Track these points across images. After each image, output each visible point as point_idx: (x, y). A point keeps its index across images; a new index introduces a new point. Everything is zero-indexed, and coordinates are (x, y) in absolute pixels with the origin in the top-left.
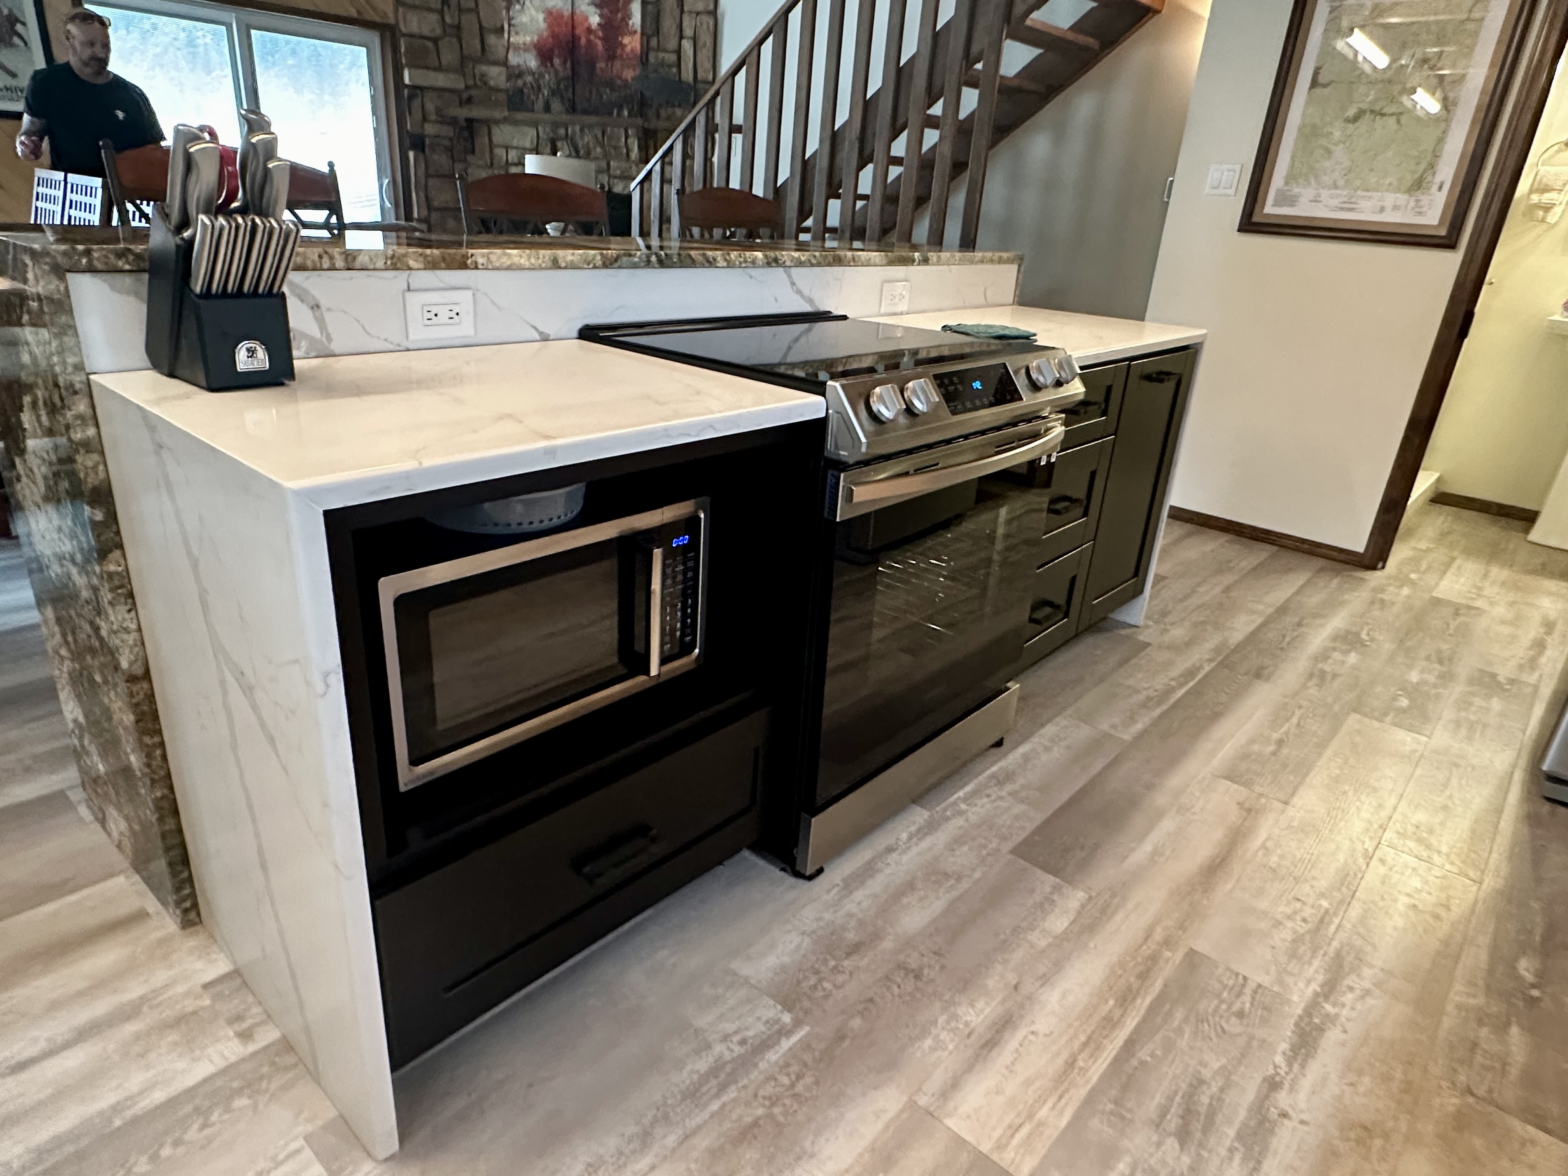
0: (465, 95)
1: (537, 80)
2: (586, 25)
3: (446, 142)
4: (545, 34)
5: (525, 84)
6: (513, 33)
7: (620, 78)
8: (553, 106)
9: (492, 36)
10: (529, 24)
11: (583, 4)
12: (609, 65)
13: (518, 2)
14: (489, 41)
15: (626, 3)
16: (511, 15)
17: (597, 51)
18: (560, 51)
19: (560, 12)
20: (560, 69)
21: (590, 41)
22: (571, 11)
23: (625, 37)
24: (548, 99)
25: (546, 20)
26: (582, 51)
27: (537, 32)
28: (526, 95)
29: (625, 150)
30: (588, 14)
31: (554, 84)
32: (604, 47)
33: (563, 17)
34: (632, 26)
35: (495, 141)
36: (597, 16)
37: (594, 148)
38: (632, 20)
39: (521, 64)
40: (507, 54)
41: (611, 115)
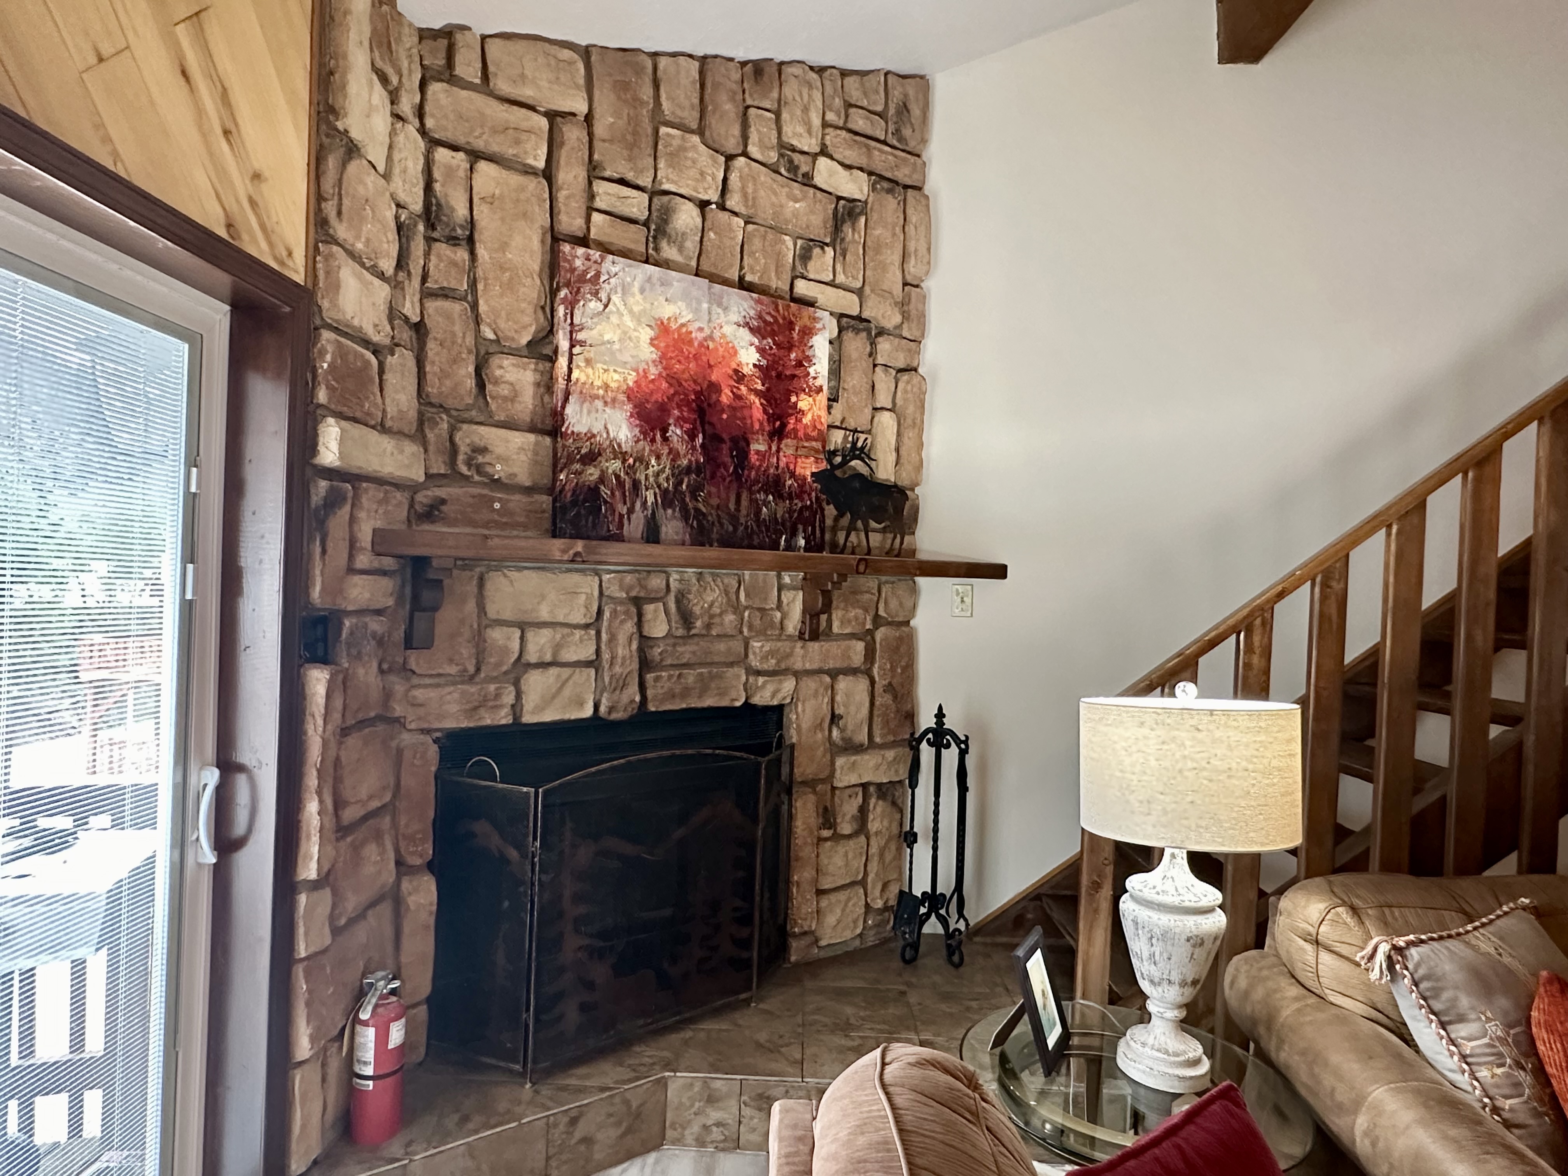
0: (422, 498)
1: (630, 470)
2: (734, 366)
3: (376, 625)
4: (653, 372)
5: (602, 480)
6: (579, 361)
7: (793, 475)
8: (663, 529)
9: (508, 362)
10: (617, 346)
11: (727, 323)
12: (774, 448)
13: (596, 294)
14: (498, 373)
15: (804, 333)
16: (577, 321)
17: (751, 417)
18: (681, 411)
19: (684, 330)
20: (682, 448)
21: (738, 397)
22: (707, 332)
23: (802, 396)
24: (653, 513)
25: (656, 342)
26: (725, 416)
27: (634, 366)
28: (606, 502)
29: (778, 615)
30: (736, 343)
31: (667, 479)
32: (765, 411)
33: (690, 342)
34: (815, 378)
35: (492, 611)
36: (753, 349)
37: (721, 615)
38: (814, 367)
39: (595, 432)
40: (563, 407)
41: (775, 546)
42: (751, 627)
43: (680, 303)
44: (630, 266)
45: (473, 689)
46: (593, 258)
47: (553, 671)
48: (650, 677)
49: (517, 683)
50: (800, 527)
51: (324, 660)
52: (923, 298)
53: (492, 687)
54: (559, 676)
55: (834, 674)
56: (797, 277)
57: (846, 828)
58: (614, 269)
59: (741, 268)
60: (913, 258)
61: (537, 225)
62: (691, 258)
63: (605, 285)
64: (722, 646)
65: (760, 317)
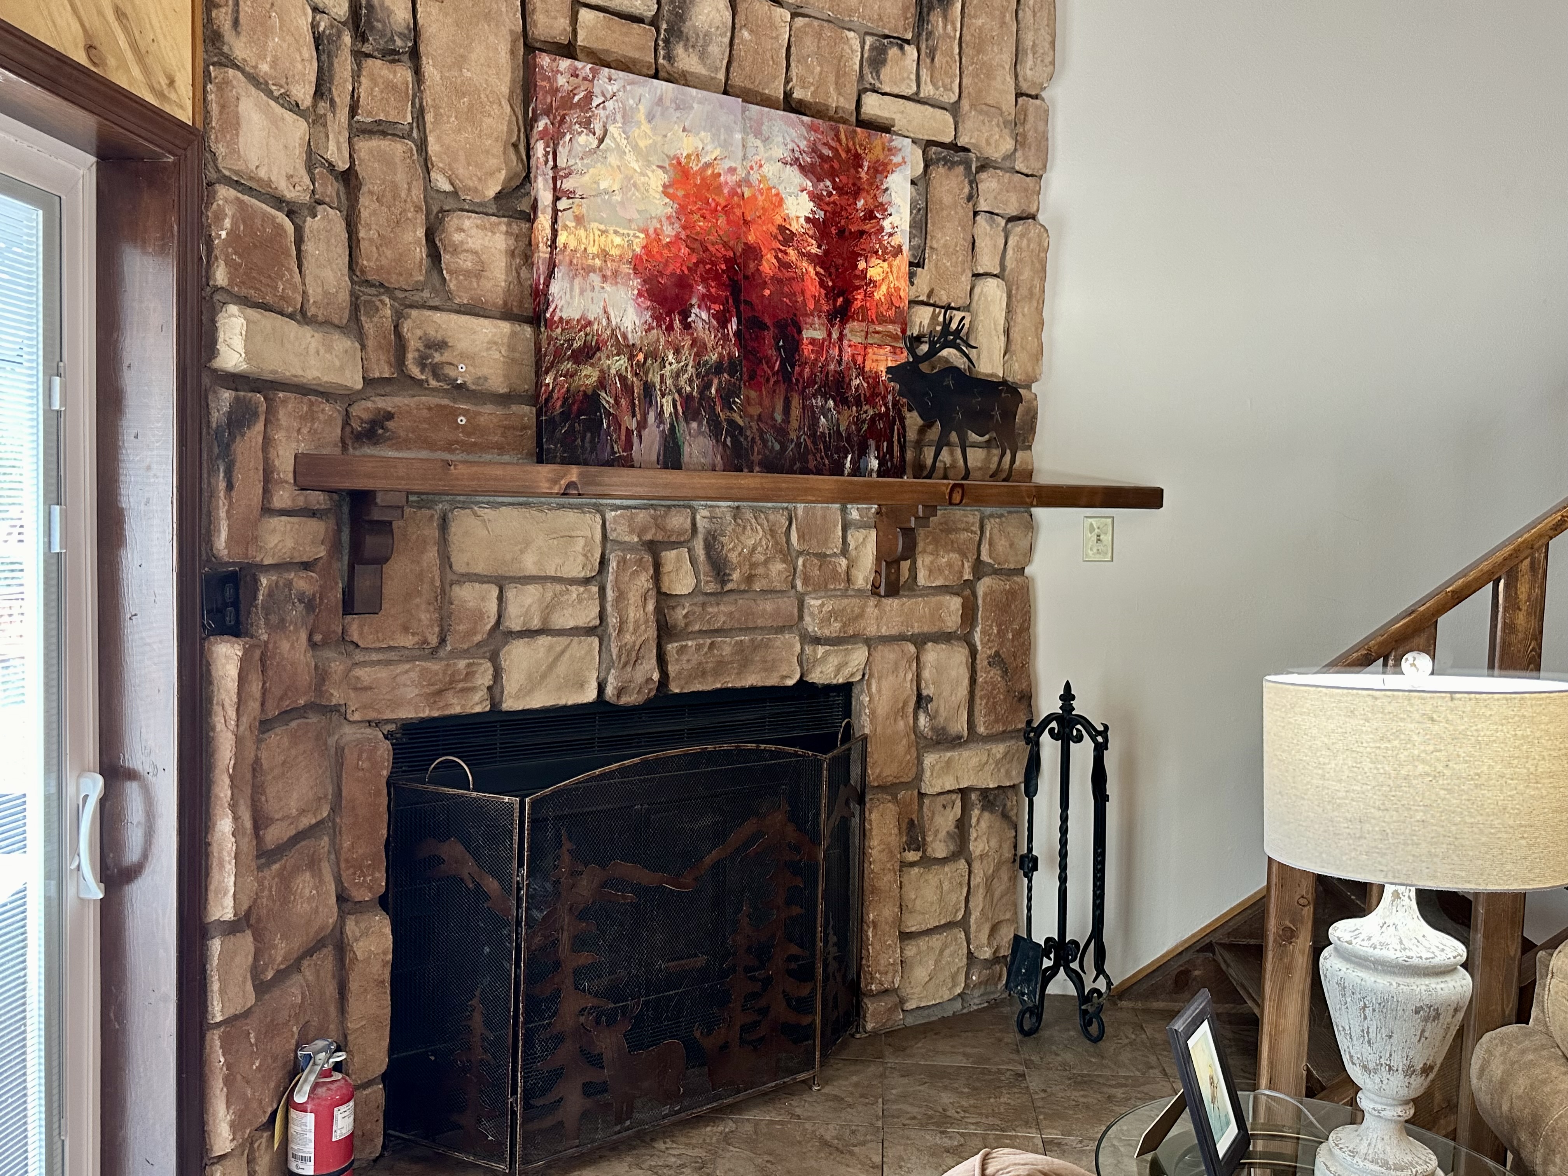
0: (362, 410)
1: (640, 369)
2: (779, 220)
3: (303, 583)
4: (669, 232)
5: (602, 383)
6: (566, 219)
7: (861, 371)
8: (686, 450)
9: (469, 222)
10: (618, 198)
11: (769, 159)
12: (835, 335)
13: (587, 124)
14: (457, 237)
15: (876, 171)
16: (561, 163)
17: (803, 292)
18: (707, 288)
19: (709, 172)
20: (710, 338)
21: (785, 265)
22: (741, 173)
23: (874, 261)
24: (672, 428)
25: (671, 191)
26: (767, 292)
27: (642, 225)
28: (608, 414)
29: (844, 562)
30: (781, 188)
31: (690, 381)
32: (822, 284)
33: (719, 188)
34: (891, 235)
35: (460, 563)
36: (805, 196)
37: (766, 562)
38: (890, 219)
39: (591, 317)
40: (547, 285)
41: (837, 470)
42: (806, 581)
43: (703, 134)
44: (632, 83)
45: (435, 666)
46: (582, 74)
47: (543, 641)
48: (671, 648)
49: (494, 658)
50: (872, 443)
51: (235, 631)
52: (1045, 115)
53: (462, 664)
54: (550, 648)
55: (920, 641)
56: (866, 90)
57: (939, 849)
58: (611, 88)
59: (788, 81)
60: (1030, 56)
61: (504, 31)
62: (717, 70)
63: (600, 112)
64: (768, 606)
65: (814, 150)
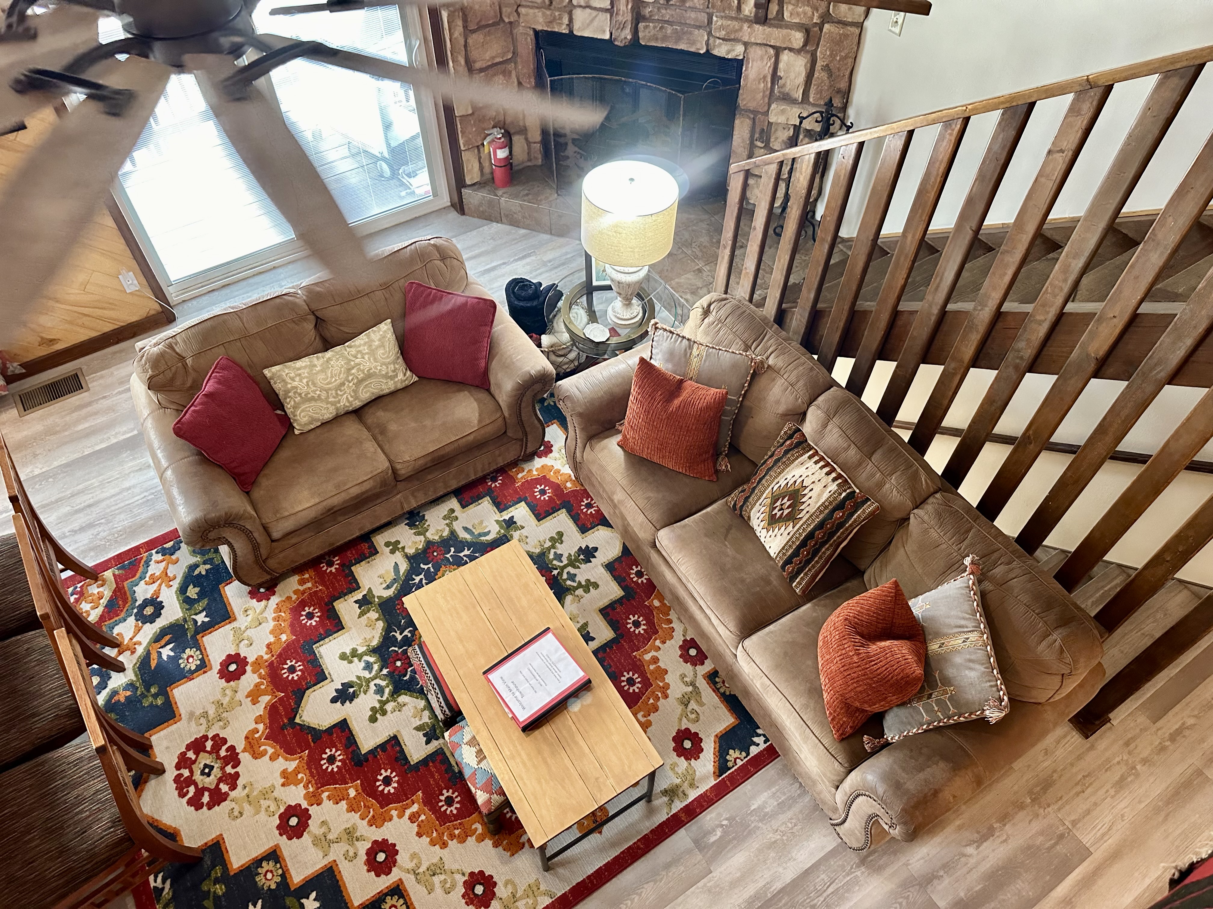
29: (736, 1)
42: (713, 6)
45: (548, 12)
47: (588, 10)
48: (641, 25)
49: (570, 14)
53: (557, 14)
54: (590, 14)
55: (777, 49)
64: (693, 15)
